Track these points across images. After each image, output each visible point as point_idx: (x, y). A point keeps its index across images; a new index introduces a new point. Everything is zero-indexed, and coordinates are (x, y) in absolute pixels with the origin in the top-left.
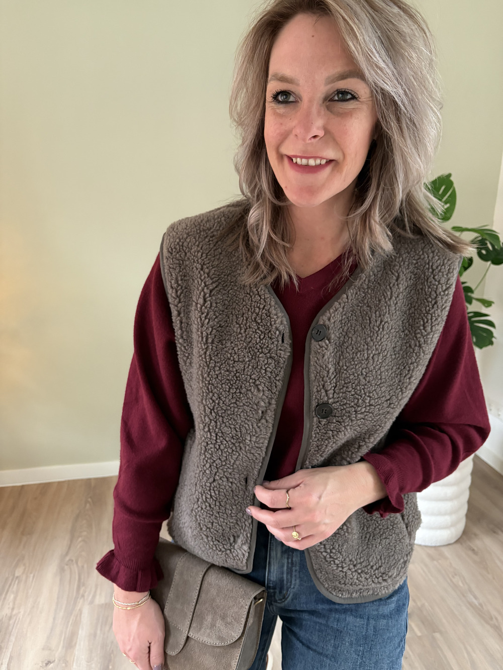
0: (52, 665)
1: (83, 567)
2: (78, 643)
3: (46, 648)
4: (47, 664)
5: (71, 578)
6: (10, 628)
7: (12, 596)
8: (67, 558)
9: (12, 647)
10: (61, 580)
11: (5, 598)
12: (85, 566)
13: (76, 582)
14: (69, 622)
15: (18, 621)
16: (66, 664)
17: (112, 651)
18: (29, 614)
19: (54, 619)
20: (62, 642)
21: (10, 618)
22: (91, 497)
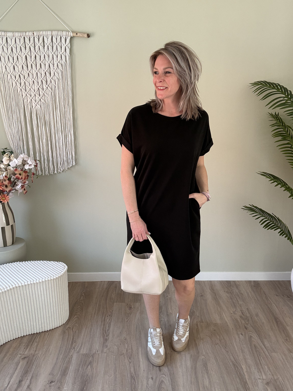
0: (53, 383)
1: (76, 332)
2: (69, 373)
3: (51, 374)
4: (51, 383)
5: (68, 337)
6: (33, 361)
7: (36, 344)
8: (68, 326)
9: (33, 371)
10: (63, 338)
11: (32, 345)
12: (77, 331)
13: (71, 340)
14: (65, 361)
15: (38, 358)
16: (61, 383)
17: (87, 380)
18: (44, 355)
19: (57, 359)
20: (60, 372)
21: (34, 356)
22: (84, 293)
